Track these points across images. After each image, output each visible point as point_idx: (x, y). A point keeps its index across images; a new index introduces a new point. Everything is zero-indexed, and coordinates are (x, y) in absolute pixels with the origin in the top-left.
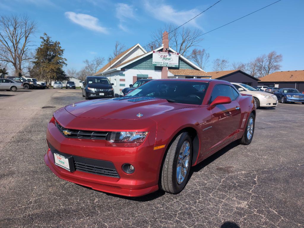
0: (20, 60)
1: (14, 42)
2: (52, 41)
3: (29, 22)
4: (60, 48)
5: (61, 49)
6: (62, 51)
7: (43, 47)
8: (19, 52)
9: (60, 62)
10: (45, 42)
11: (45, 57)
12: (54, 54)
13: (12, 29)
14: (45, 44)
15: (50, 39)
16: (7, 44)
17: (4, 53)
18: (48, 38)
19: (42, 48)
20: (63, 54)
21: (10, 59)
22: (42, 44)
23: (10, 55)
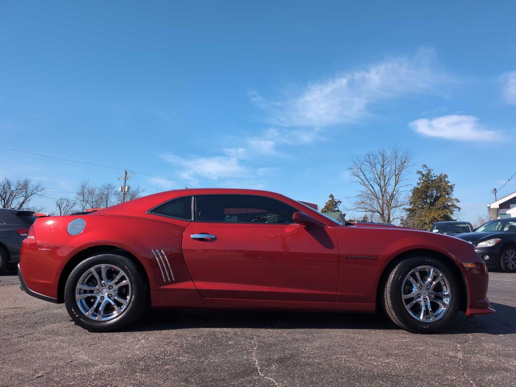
0: (389, 207)
1: (382, 185)
2: (434, 174)
3: (400, 154)
4: (447, 184)
5: (449, 184)
6: (451, 187)
7: (421, 185)
8: (388, 198)
9: (449, 206)
10: (424, 178)
11: (423, 200)
12: (438, 195)
13: (379, 167)
14: (424, 180)
15: (432, 172)
16: (372, 187)
17: (369, 201)
18: (429, 171)
19: (419, 187)
20: (453, 193)
21: (376, 208)
22: (419, 182)
23: (375, 202)
